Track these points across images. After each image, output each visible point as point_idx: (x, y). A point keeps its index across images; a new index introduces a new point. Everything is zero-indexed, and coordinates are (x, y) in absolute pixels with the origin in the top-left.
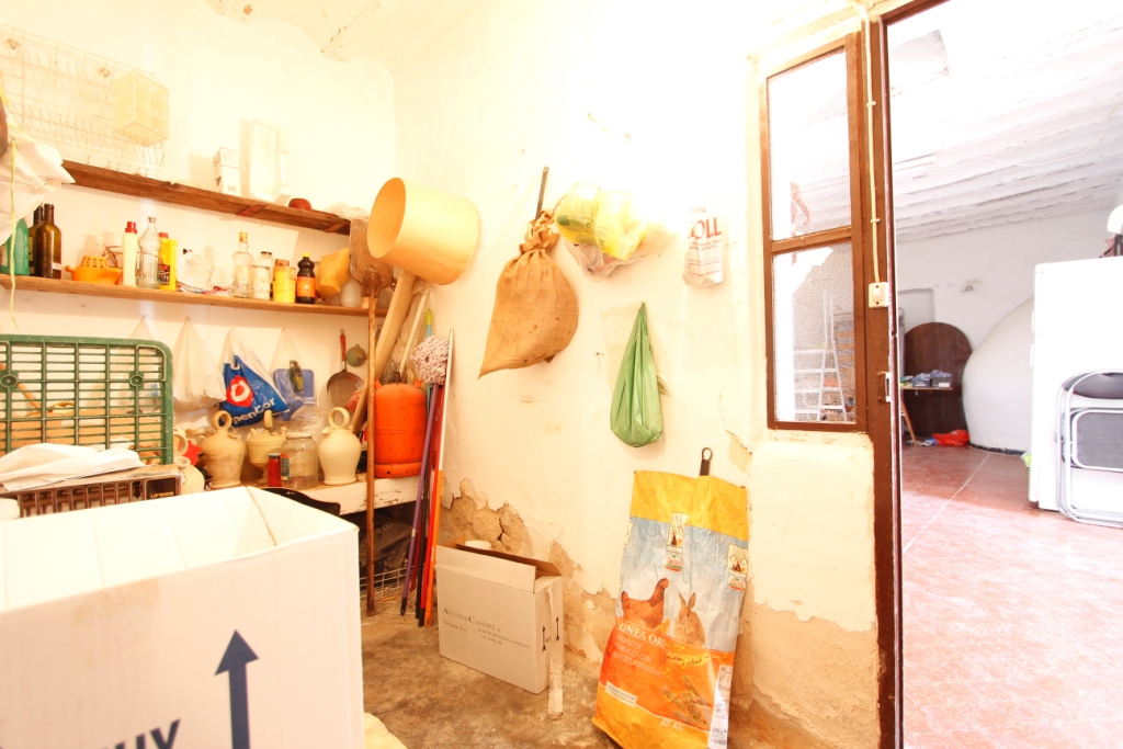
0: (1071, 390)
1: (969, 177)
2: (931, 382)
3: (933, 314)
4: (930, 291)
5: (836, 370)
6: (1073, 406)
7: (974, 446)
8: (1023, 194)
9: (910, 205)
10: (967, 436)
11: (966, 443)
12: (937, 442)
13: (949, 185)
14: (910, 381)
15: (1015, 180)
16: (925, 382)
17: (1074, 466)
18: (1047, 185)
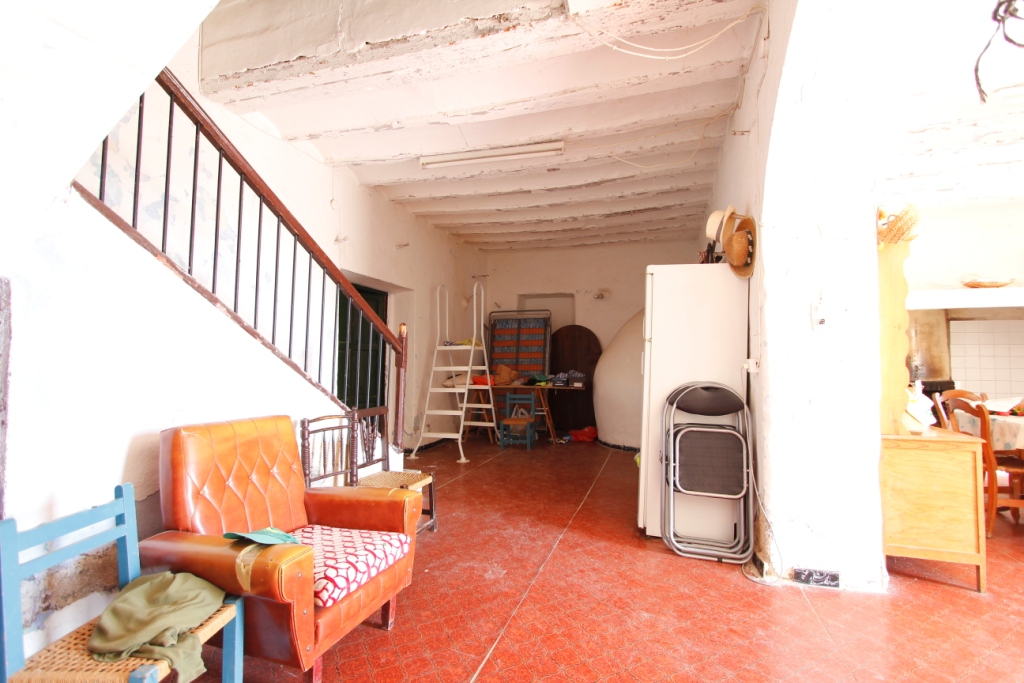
0: (675, 405)
1: (596, 180)
2: (568, 382)
3: (574, 318)
4: (571, 296)
5: (485, 368)
6: (676, 422)
7: (601, 442)
8: (640, 211)
9: (551, 206)
10: (596, 431)
11: (595, 439)
12: (573, 438)
13: (580, 187)
14: (551, 380)
15: (633, 194)
16: (563, 382)
17: (676, 490)
18: (656, 205)
